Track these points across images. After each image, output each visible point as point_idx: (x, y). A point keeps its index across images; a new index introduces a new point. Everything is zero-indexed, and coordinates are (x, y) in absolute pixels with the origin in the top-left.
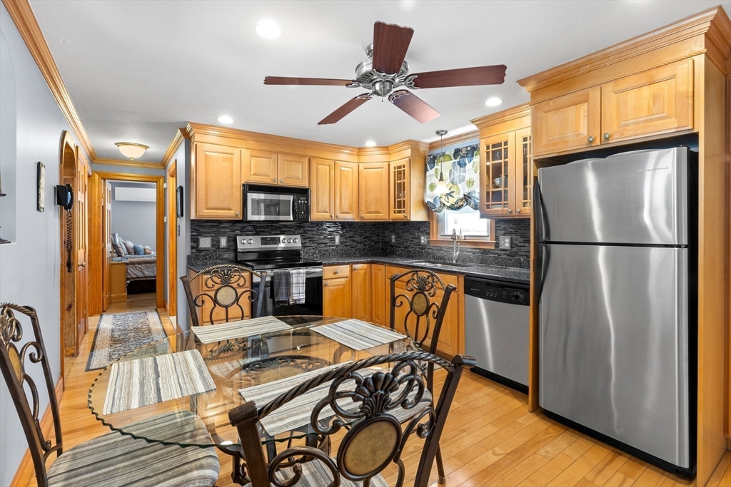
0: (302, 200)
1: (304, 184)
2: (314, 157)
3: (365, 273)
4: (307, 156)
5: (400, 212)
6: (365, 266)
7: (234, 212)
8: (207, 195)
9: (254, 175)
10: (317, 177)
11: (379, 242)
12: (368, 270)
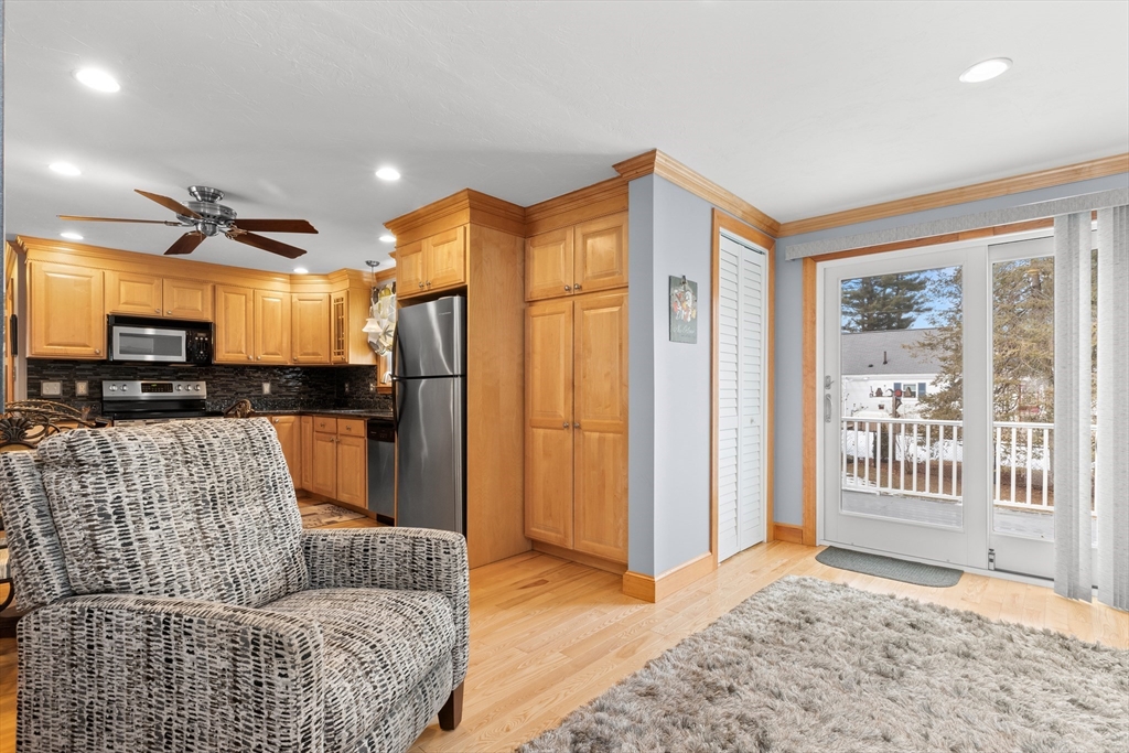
0: (201, 336)
1: (207, 317)
2: (221, 284)
3: (292, 427)
4: (210, 282)
5: (339, 354)
6: (292, 418)
7: (93, 348)
8: (48, 327)
9: (126, 303)
10: (226, 308)
11: (333, 393)
12: (297, 423)
